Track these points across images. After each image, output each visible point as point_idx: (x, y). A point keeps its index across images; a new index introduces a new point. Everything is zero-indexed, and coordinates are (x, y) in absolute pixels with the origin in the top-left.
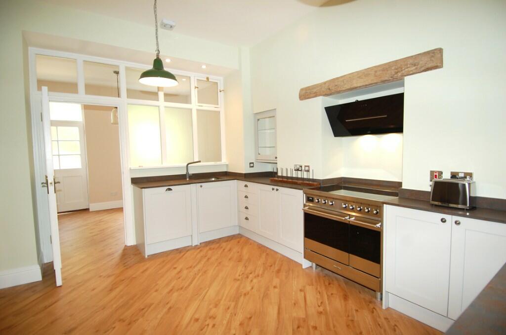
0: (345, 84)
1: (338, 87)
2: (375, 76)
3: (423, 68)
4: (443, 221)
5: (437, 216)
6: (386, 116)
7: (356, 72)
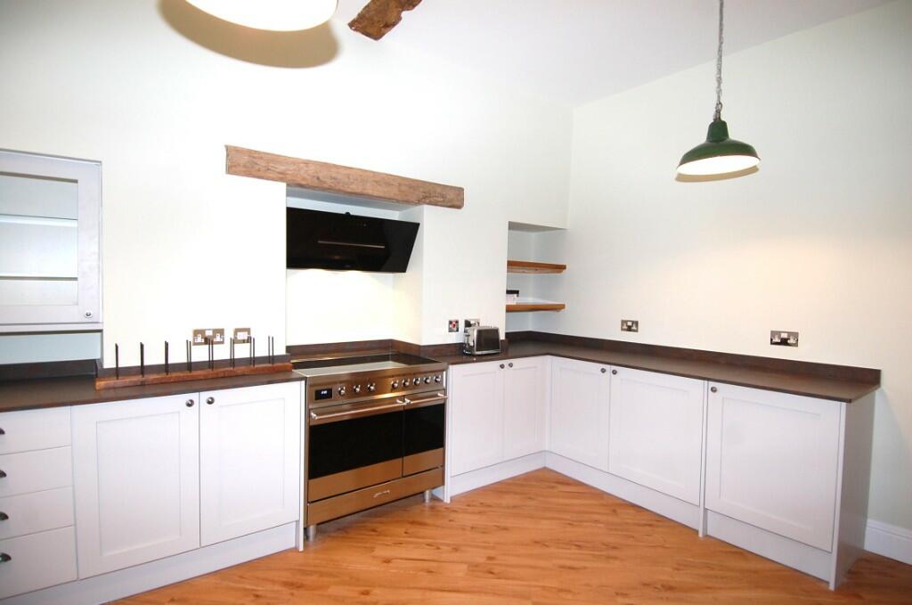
0: (352, 183)
1: (339, 183)
2: (400, 191)
3: (449, 204)
4: (502, 366)
5: (495, 364)
6: (383, 247)
7: (371, 172)
